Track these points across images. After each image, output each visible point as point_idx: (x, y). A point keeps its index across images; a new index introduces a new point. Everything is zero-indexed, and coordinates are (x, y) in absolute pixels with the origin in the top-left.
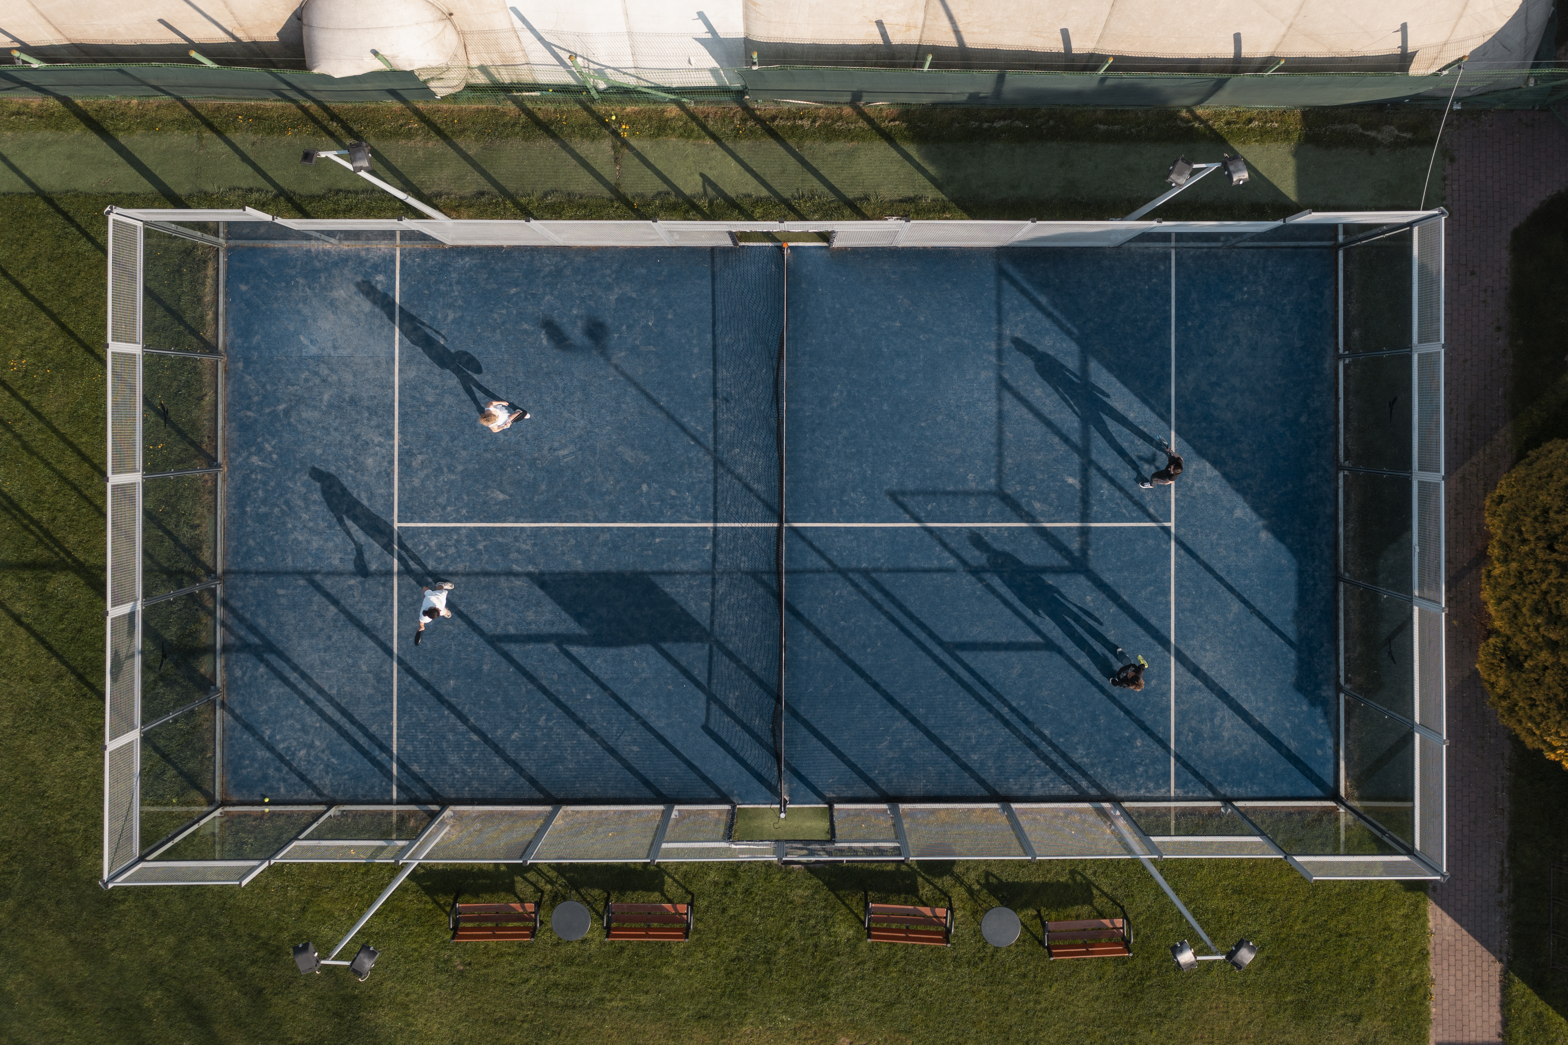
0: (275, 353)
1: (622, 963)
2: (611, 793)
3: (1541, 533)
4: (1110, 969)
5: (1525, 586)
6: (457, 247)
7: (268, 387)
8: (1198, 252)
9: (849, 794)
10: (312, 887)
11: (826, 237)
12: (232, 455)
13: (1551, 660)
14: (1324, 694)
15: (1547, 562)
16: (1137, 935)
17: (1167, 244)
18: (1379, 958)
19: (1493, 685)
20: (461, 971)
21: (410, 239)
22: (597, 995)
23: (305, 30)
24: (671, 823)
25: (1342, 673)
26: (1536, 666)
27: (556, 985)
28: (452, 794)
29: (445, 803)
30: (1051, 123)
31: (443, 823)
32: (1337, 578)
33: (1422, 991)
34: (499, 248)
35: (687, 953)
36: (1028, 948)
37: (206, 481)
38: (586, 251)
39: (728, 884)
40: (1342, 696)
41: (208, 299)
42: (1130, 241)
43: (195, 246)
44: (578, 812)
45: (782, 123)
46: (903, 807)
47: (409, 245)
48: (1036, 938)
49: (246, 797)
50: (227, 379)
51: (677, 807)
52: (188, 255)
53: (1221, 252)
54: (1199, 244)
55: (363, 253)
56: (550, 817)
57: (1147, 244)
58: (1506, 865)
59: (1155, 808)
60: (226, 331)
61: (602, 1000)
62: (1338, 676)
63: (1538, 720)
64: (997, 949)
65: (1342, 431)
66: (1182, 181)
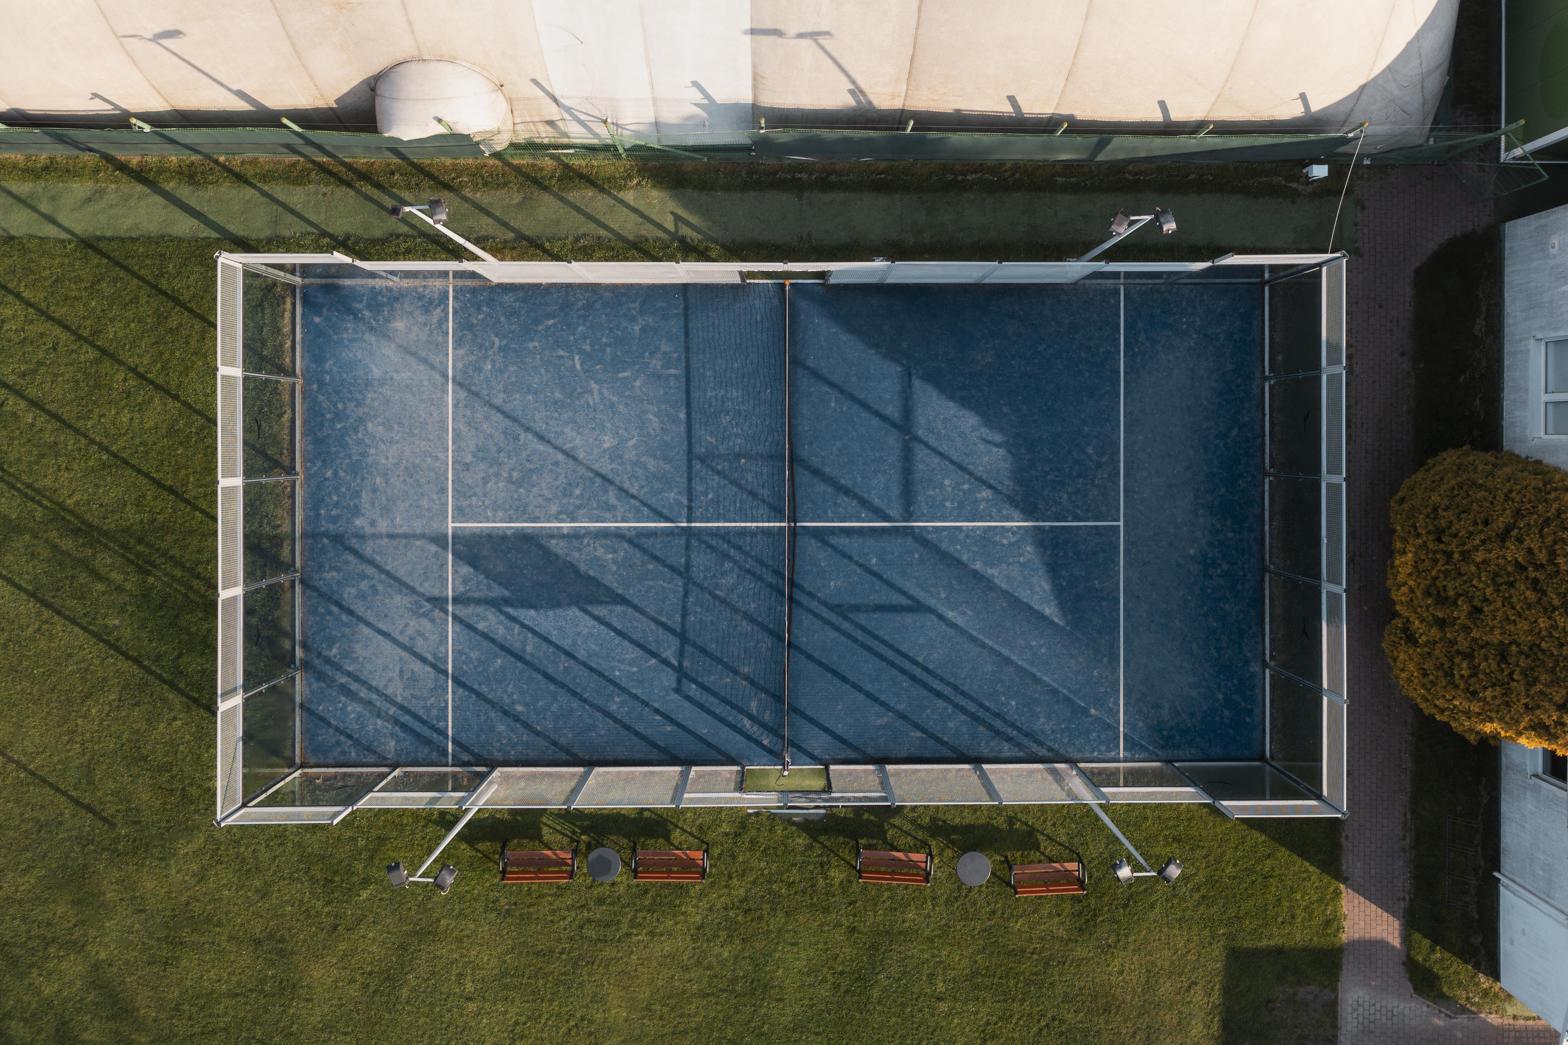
0: (345, 376)
1: (647, 903)
2: (637, 756)
3: (1431, 527)
4: (1067, 907)
5: (1420, 574)
6: (502, 284)
7: (340, 406)
8: (1144, 288)
9: (842, 756)
10: (379, 838)
11: (822, 275)
12: (308, 465)
13: (1439, 636)
14: (1252, 670)
15: (1435, 552)
16: (1090, 877)
17: (1117, 281)
18: (1299, 897)
19: (1395, 660)
20: (508, 910)
21: (461, 277)
22: (625, 930)
23: (378, 100)
24: (689, 781)
25: (1267, 652)
26: (1428, 641)
27: (589, 921)
28: (499, 756)
29: (493, 765)
30: (1017, 176)
31: (491, 783)
32: (1264, 570)
33: (1335, 925)
34: (538, 286)
35: (702, 895)
36: (996, 889)
37: (286, 487)
38: (614, 288)
39: (737, 835)
40: (1267, 671)
41: (287, 329)
42: (1085, 278)
43: (275, 284)
44: (608, 772)
45: (783, 176)
46: (889, 767)
47: (460, 283)
48: (1004, 881)
49: (322, 760)
50: (304, 398)
51: (694, 768)
52: (270, 291)
53: (1163, 288)
54: (1145, 281)
55: (421, 290)
56: (584, 778)
57: (1099, 281)
58: (1409, 817)
59: (1106, 768)
60: (302, 357)
61: (629, 935)
62: (1264, 654)
63: (1429, 686)
64: (970, 890)
65: (1267, 442)
66: (1121, 230)
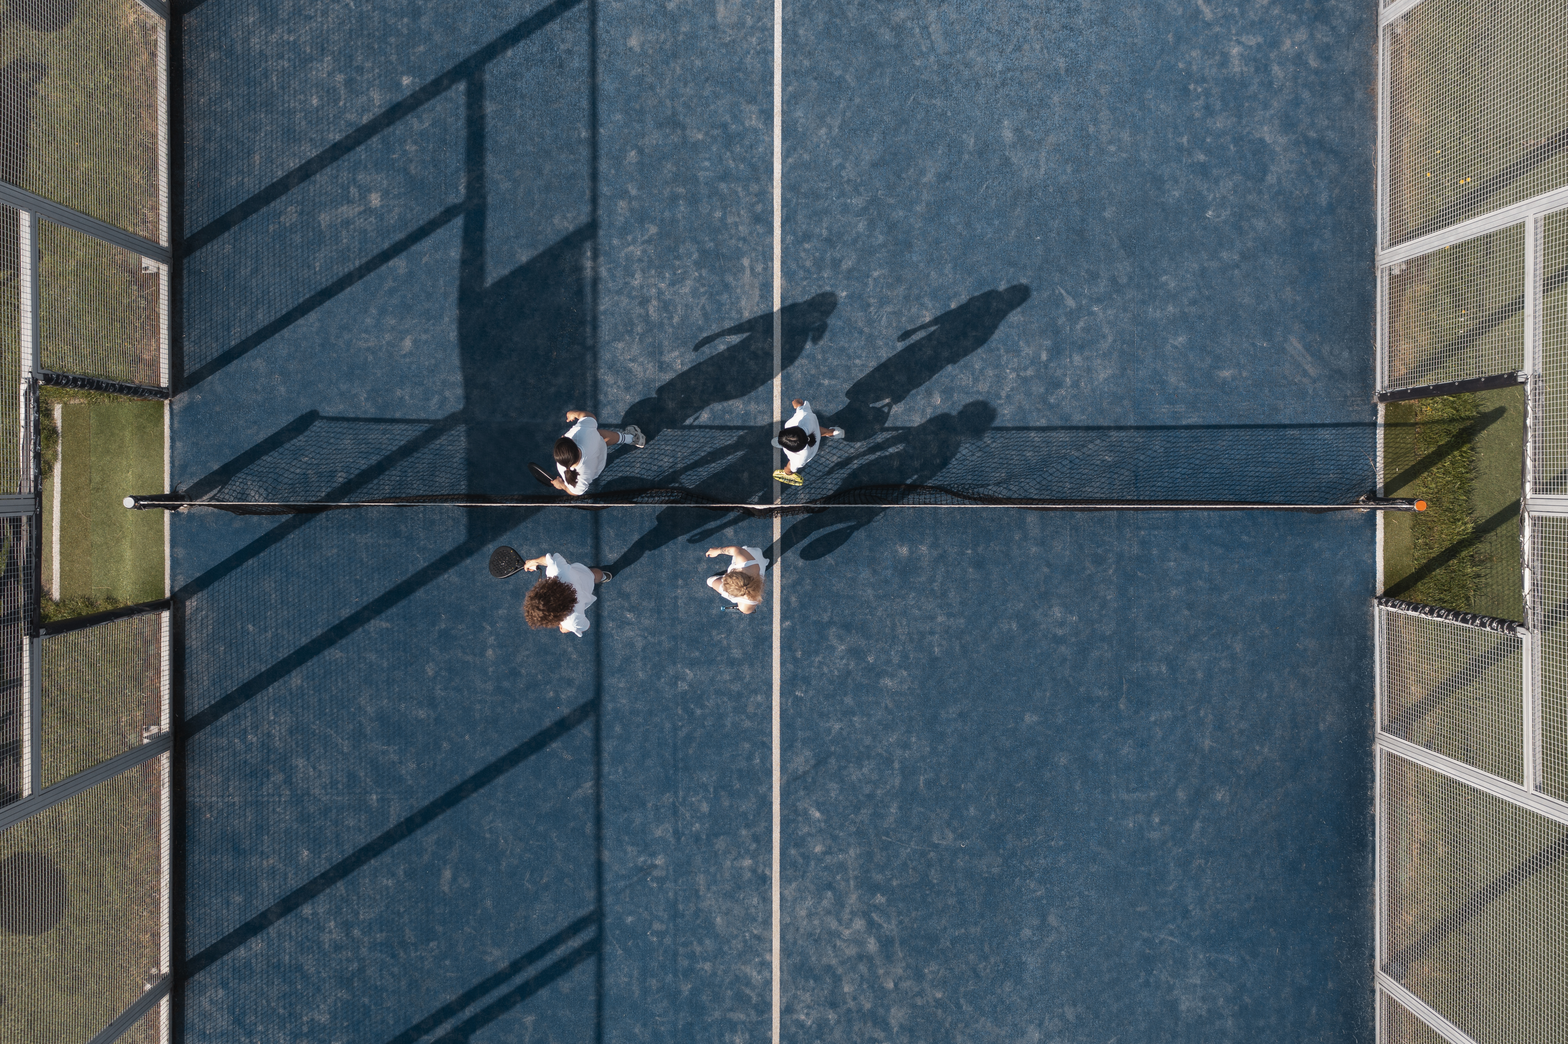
2: (195, 128)
9: (194, 640)
24: (132, 257)
44: (153, 55)
46: (164, 759)
51: (164, 271)
